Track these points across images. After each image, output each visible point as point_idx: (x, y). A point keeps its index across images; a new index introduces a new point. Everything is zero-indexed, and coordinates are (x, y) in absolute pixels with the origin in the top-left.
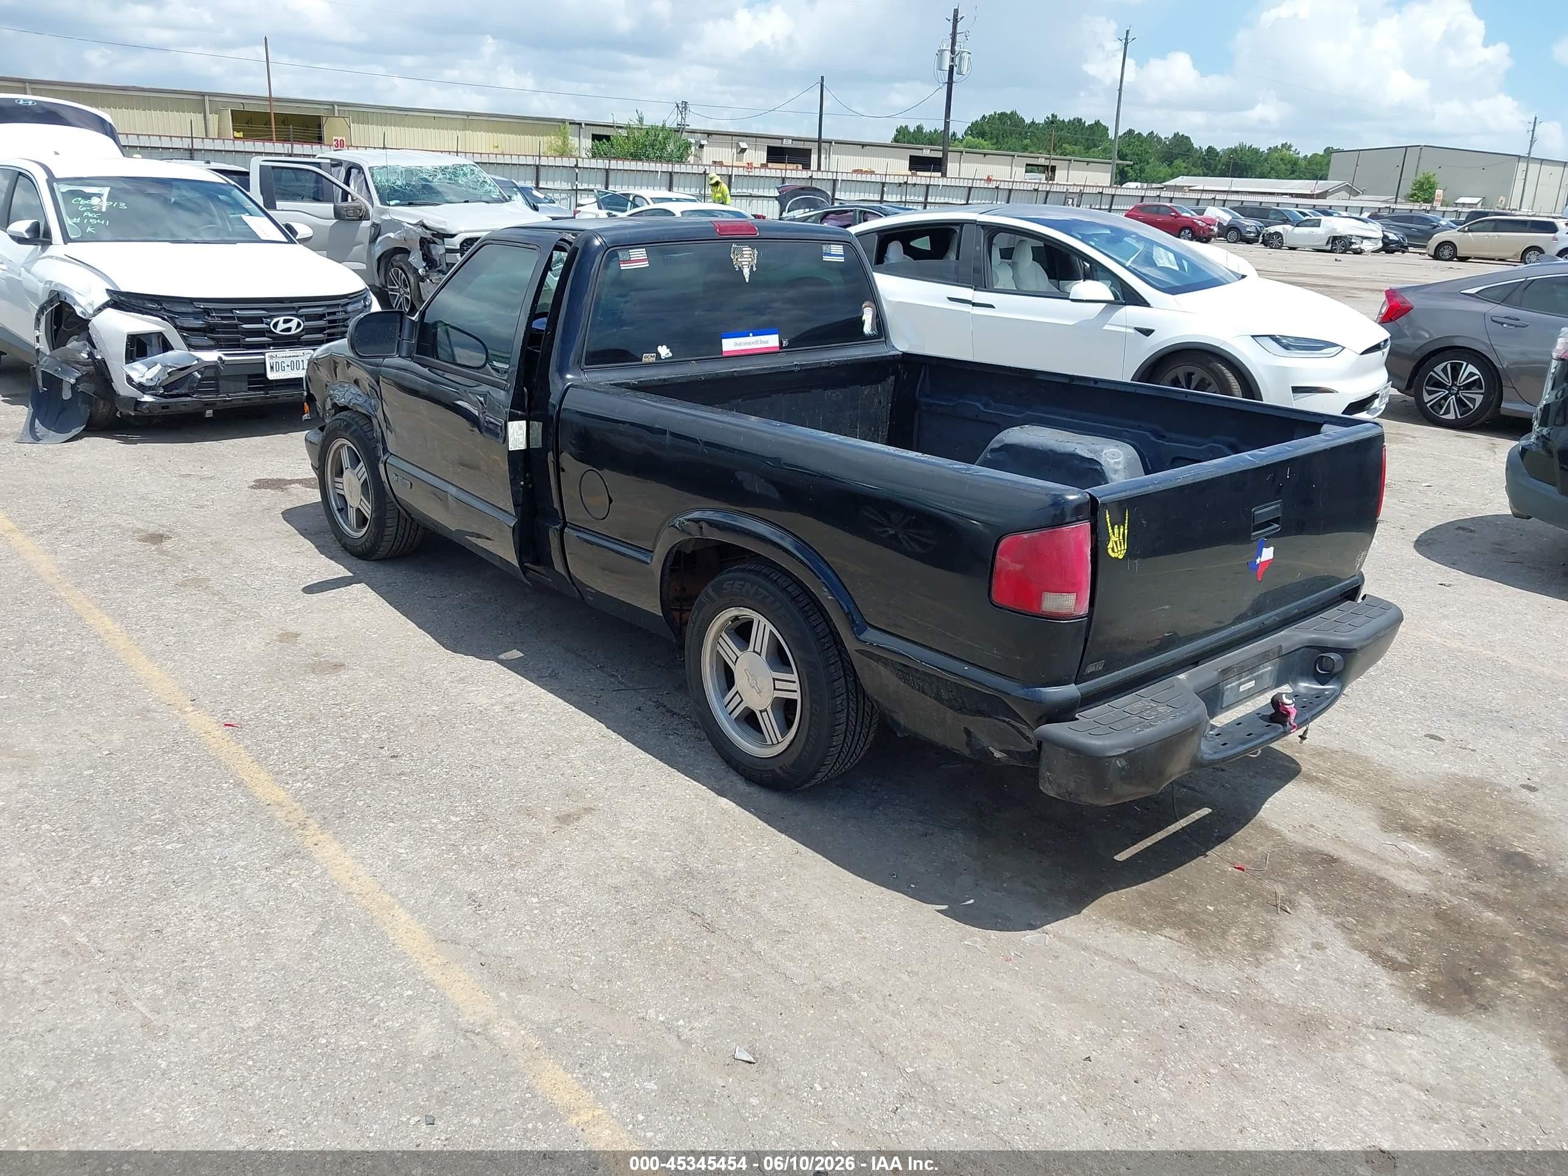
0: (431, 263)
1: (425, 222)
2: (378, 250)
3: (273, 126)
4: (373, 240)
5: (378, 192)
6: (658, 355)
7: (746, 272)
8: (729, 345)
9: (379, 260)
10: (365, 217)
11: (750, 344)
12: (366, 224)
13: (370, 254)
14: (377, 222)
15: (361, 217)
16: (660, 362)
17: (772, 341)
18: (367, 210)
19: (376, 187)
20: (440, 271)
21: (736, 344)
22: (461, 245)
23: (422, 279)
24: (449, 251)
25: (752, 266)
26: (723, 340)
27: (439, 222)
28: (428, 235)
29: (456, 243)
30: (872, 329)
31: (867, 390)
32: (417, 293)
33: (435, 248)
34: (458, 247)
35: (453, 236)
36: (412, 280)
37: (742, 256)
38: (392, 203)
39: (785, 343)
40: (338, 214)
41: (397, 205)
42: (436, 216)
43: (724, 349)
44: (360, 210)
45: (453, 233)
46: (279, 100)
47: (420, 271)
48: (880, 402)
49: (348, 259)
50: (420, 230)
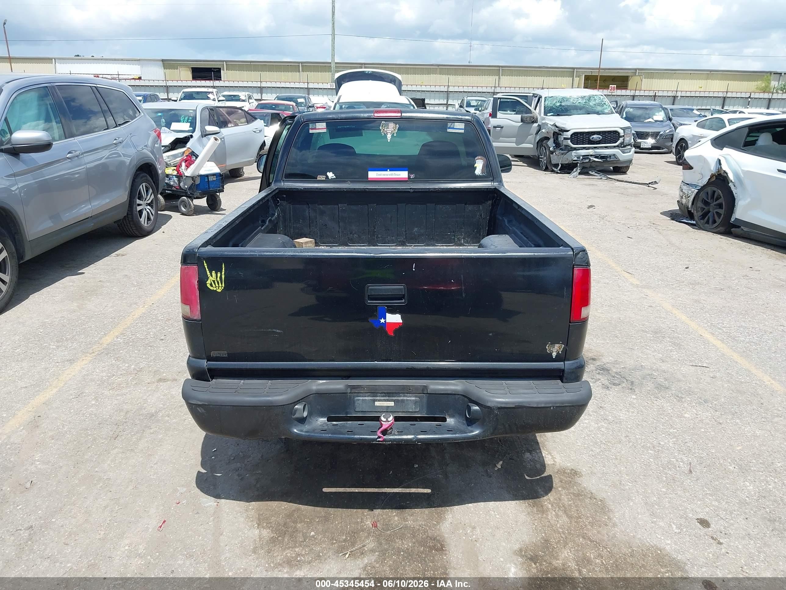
0: (557, 145)
1: (556, 124)
2: (538, 138)
3: (598, 82)
4: (537, 133)
5: (545, 109)
6: (327, 177)
7: (389, 136)
8: (372, 175)
9: (538, 143)
10: (536, 121)
11: (387, 175)
12: (535, 125)
13: (535, 140)
14: (540, 124)
15: (533, 122)
16: (327, 180)
17: (404, 174)
18: (537, 118)
19: (545, 106)
20: (561, 149)
21: (377, 175)
22: (571, 135)
23: (552, 153)
24: (565, 139)
25: (394, 133)
26: (369, 172)
27: (563, 124)
28: (557, 130)
29: (568, 135)
30: (482, 172)
31: (470, 208)
32: (549, 160)
33: (560, 137)
34: (569, 137)
35: (568, 131)
36: (547, 153)
37: (388, 128)
38: (548, 115)
39: (412, 176)
40: (522, 120)
41: (552, 115)
42: (563, 121)
43: (369, 177)
44: (533, 118)
45: (568, 129)
46: (603, 69)
47: (551, 149)
48: (481, 215)
49: (525, 142)
50: (553, 128)
